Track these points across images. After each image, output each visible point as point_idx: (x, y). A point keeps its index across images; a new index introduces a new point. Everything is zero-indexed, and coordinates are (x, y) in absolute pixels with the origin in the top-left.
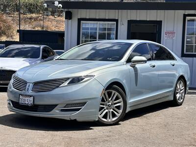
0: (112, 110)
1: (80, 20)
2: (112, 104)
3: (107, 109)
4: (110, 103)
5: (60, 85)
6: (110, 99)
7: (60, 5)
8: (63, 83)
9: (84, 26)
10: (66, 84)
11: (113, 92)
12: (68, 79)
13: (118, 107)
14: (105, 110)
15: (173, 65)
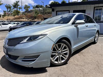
0: (61, 56)
1: (57, 12)
2: (61, 52)
3: (58, 55)
4: (60, 52)
5: (21, 42)
6: (60, 49)
7: (49, 6)
8: (22, 40)
9: (58, 14)
10: (25, 41)
11: (62, 44)
12: (26, 37)
13: (66, 54)
14: (57, 56)
15: (95, 25)
